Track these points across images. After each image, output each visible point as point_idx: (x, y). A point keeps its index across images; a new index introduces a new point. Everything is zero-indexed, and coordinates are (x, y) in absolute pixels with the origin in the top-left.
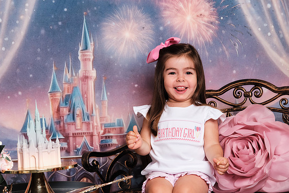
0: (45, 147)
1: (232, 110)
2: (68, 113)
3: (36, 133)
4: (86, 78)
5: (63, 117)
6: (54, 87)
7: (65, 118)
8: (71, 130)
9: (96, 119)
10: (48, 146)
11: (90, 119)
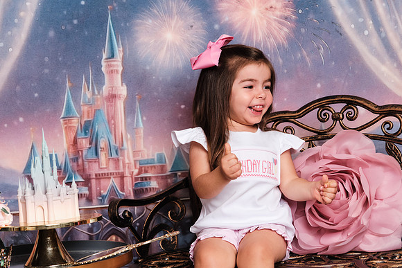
0: (56, 194)
1: (316, 138)
2: (88, 146)
3: (44, 174)
4: (112, 97)
5: (82, 151)
6: (69, 110)
7: (85, 153)
8: (94, 170)
9: (128, 154)
10: (61, 193)
11: (119, 154)
